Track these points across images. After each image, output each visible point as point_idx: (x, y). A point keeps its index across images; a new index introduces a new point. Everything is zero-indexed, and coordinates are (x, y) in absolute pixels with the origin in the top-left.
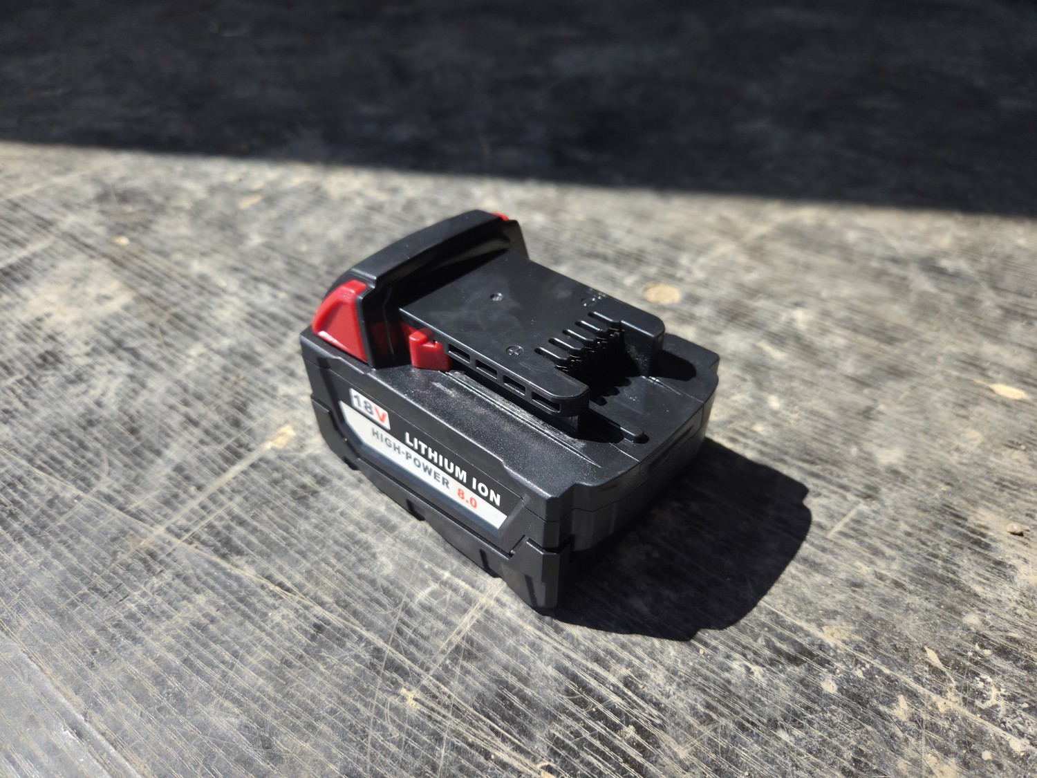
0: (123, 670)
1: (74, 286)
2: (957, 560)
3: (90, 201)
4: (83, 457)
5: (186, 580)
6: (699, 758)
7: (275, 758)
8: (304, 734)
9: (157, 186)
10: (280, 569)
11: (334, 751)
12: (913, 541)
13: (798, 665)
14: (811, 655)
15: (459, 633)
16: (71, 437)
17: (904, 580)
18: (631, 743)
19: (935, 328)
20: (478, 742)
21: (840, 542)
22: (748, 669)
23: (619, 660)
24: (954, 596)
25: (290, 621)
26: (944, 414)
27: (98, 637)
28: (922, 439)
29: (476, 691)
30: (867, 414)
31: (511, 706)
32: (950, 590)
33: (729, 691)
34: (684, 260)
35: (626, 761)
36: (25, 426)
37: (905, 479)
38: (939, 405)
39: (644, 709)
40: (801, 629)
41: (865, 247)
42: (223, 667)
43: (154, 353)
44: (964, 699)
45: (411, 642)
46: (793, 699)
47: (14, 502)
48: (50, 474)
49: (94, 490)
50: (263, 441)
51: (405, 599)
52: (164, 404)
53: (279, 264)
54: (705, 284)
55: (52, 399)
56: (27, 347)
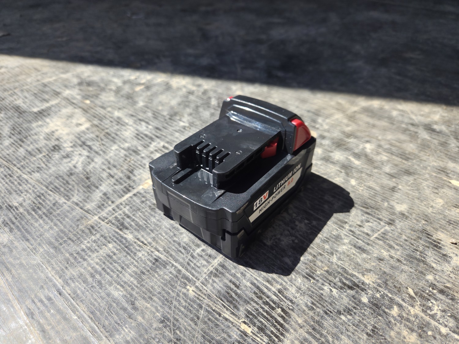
0: (79, 271)
1: (68, 119)
2: (426, 253)
3: (75, 85)
4: (68, 187)
5: (105, 238)
6: (307, 324)
7: (135, 309)
8: (148, 301)
9: (102, 80)
10: (143, 236)
11: (159, 308)
12: (408, 243)
13: (352, 290)
14: (358, 286)
15: (212, 266)
16: (63, 179)
17: (402, 259)
18: (279, 315)
19: (428, 154)
20: (217, 309)
21: (376, 241)
22: (331, 290)
23: (277, 282)
24: (423, 267)
25: (145, 256)
26: (428, 192)
27: (70, 257)
28: (416, 201)
29: (217, 290)
30: (393, 189)
31: (231, 296)
32: (422, 264)
33: (322, 298)
34: (320, 120)
35: (276, 322)
36: (46, 174)
37: (407, 217)
38: (426, 188)
39: (285, 302)
40: (355, 275)
41: (400, 118)
42: (117, 272)
43: (98, 148)
44: (423, 310)
45: (193, 268)
46: (348, 304)
47: (40, 203)
48: (55, 193)
49: (71, 200)
50: (139, 185)
51: (192, 251)
52: (101, 168)
53: (150, 114)
54: (328, 131)
55: (57, 164)
56: (48, 143)
